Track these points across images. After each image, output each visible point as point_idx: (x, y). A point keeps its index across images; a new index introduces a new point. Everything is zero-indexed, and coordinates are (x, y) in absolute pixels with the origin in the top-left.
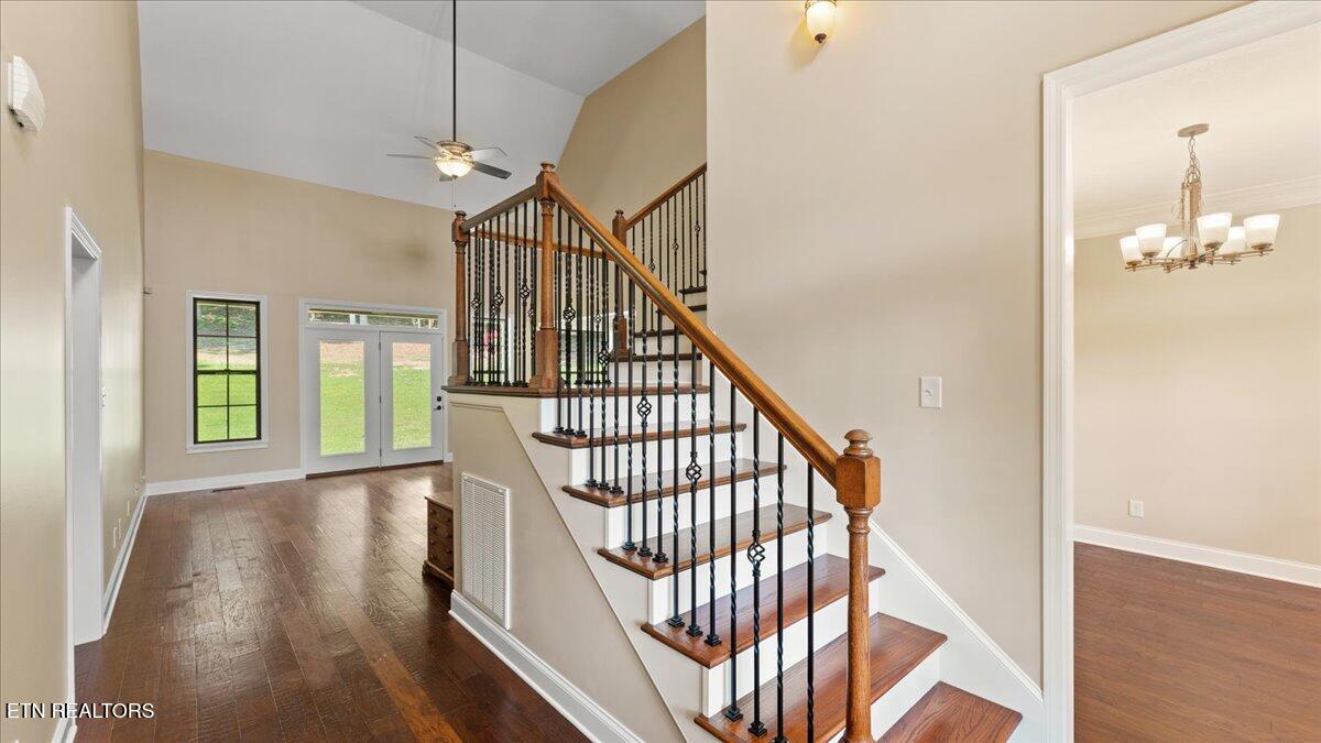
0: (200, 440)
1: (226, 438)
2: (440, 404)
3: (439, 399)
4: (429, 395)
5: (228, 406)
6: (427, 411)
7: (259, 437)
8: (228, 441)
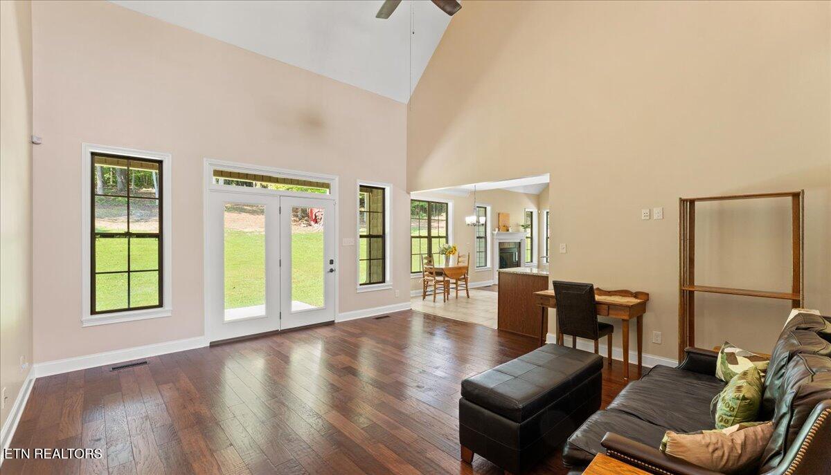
0: (98, 309)
1: (127, 307)
2: (332, 266)
3: (332, 262)
4: (322, 258)
5: (129, 272)
6: (322, 274)
7: (161, 305)
8: (129, 309)
